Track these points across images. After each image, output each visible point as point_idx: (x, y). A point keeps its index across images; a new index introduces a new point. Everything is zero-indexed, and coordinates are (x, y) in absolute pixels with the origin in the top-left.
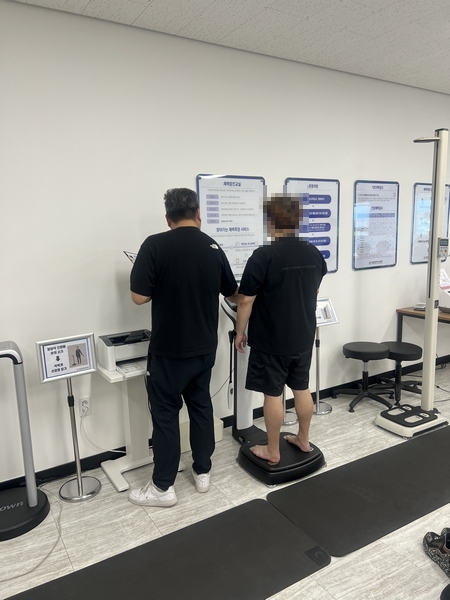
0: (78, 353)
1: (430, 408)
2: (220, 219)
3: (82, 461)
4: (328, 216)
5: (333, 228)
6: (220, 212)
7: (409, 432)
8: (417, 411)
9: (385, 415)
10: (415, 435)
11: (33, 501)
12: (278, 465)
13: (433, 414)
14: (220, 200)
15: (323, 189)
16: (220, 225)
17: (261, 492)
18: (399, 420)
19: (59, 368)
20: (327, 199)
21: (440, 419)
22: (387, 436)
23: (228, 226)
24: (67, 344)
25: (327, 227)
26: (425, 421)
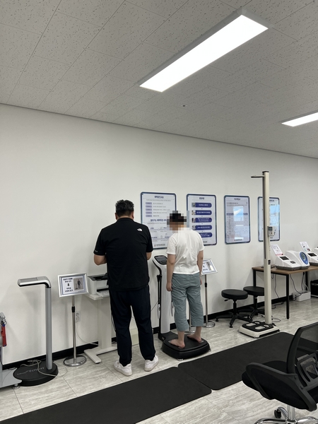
0: (79, 283)
1: (270, 322)
2: (153, 214)
3: (77, 348)
4: (210, 214)
5: (213, 221)
6: (153, 211)
7: (257, 334)
8: (262, 324)
9: (244, 326)
10: (261, 336)
11: (50, 367)
12: (184, 348)
13: (272, 326)
14: (153, 205)
15: (207, 200)
16: (153, 218)
17: (175, 363)
18: (252, 329)
19: (69, 290)
20: (209, 205)
21: (275, 328)
22: (246, 337)
23: (157, 218)
24: (73, 278)
25: (210, 220)
26: (266, 329)
